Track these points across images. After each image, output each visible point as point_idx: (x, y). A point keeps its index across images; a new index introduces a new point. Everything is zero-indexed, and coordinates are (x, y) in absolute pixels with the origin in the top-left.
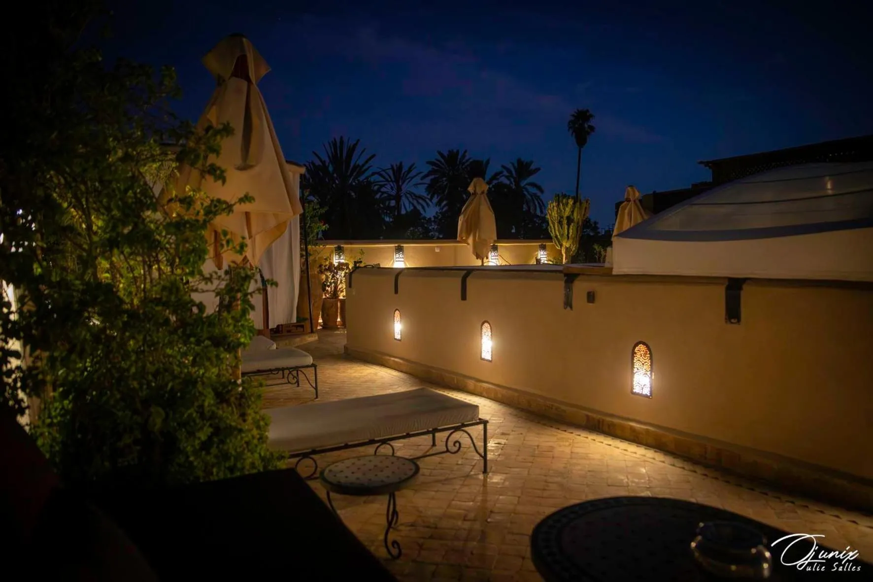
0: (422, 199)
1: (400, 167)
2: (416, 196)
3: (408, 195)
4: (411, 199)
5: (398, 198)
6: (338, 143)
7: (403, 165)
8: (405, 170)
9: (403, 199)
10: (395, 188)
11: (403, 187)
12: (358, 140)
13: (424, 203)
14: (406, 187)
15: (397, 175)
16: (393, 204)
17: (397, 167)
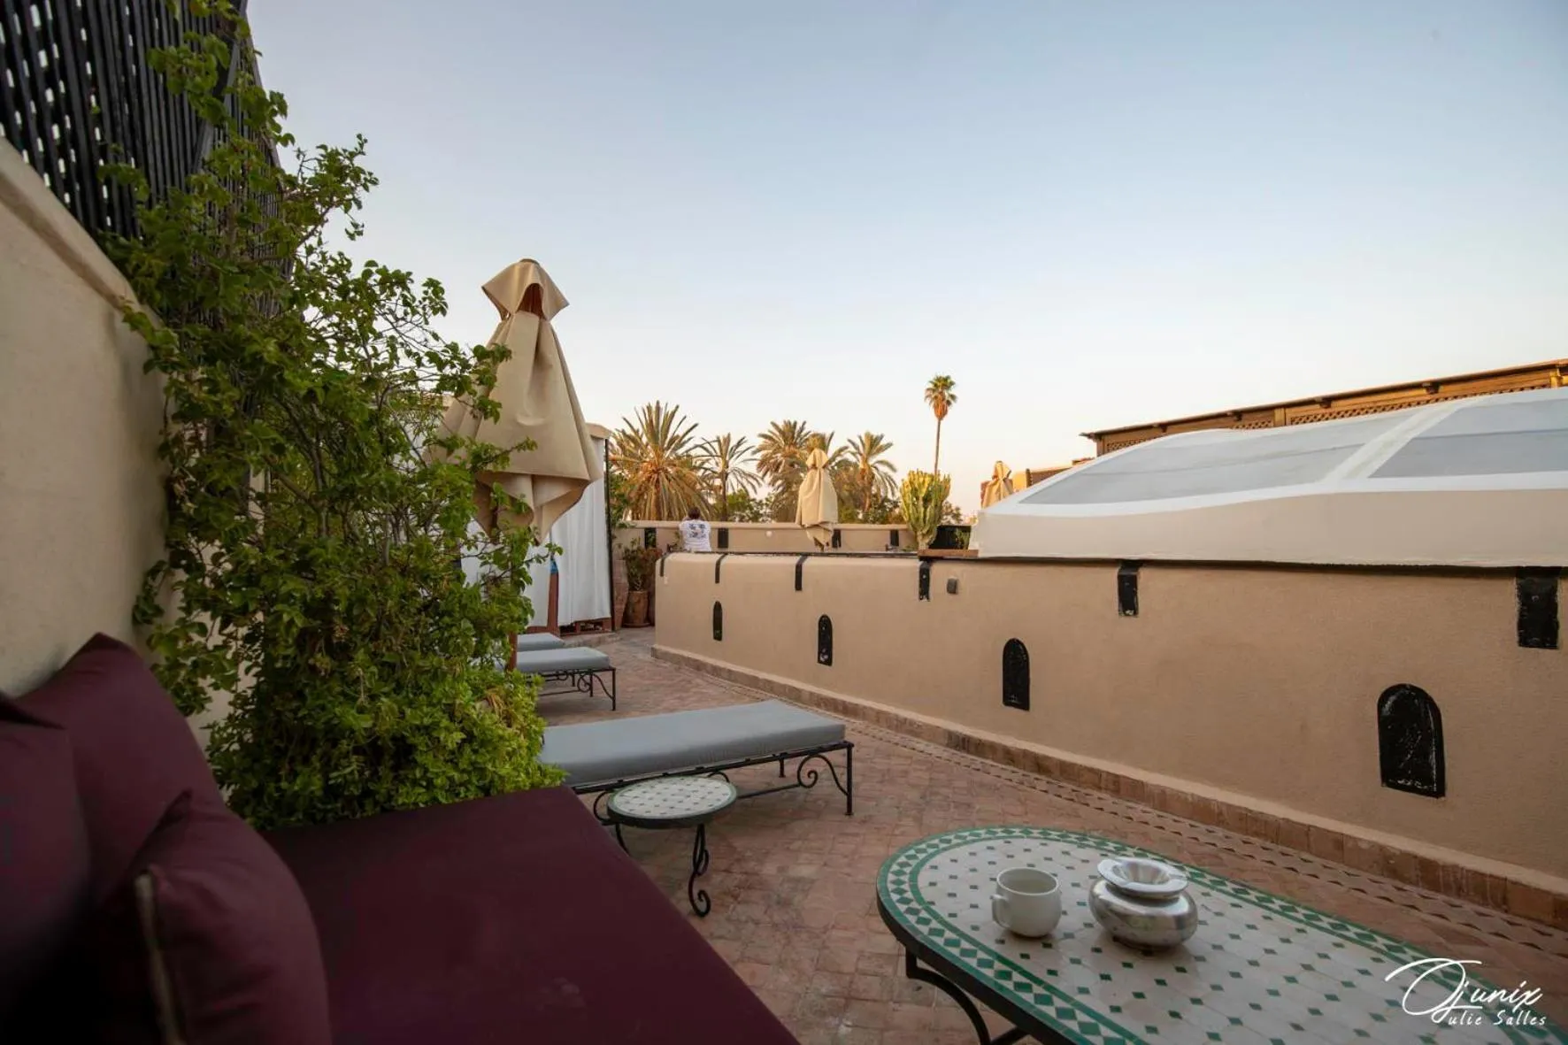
0: (755, 479)
1: (728, 440)
2: (746, 475)
3: (736, 473)
4: (739, 478)
5: (724, 476)
6: (654, 409)
7: (732, 436)
8: (733, 443)
9: (731, 477)
10: (721, 464)
11: (730, 463)
12: (677, 407)
13: (754, 483)
14: (733, 463)
15: (724, 448)
16: (718, 482)
17: (725, 440)
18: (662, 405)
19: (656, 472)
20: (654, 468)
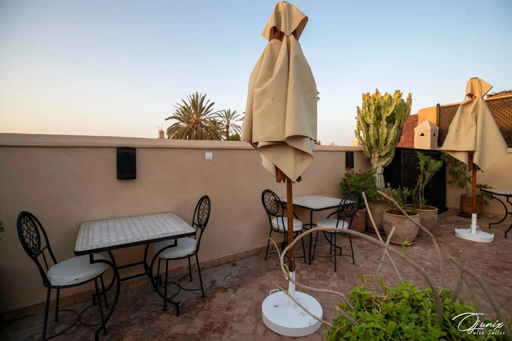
0: (239, 127)
1: (229, 112)
2: (236, 126)
3: (233, 125)
4: (234, 128)
5: (228, 127)
6: (195, 96)
7: (231, 111)
8: (231, 113)
9: (230, 127)
10: (226, 122)
11: (230, 122)
12: (206, 95)
13: (240, 130)
14: (231, 122)
15: (228, 115)
16: (225, 130)
17: (228, 112)
18: (199, 94)
19: (197, 123)
20: (196, 122)
